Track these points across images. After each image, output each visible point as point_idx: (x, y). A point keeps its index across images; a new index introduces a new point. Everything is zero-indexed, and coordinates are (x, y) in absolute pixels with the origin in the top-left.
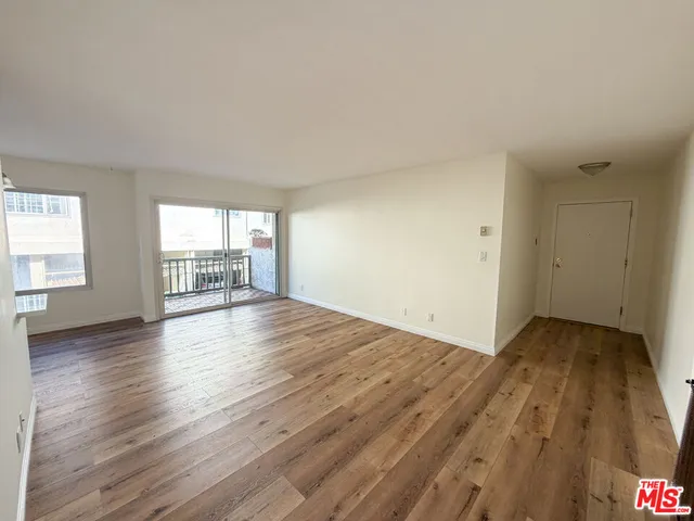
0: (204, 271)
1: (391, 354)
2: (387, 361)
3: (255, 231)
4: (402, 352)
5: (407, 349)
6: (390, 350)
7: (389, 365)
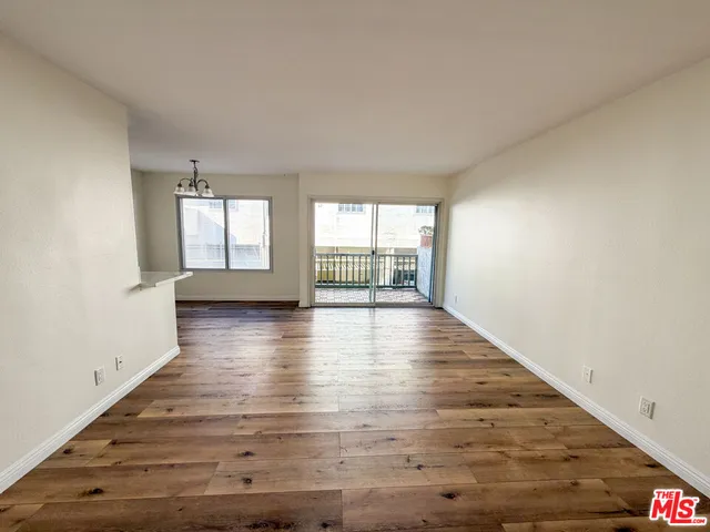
0: (400, 268)
1: (511, 444)
2: (491, 454)
3: (424, 227)
4: (539, 450)
5: (554, 450)
6: (515, 436)
7: (489, 463)
